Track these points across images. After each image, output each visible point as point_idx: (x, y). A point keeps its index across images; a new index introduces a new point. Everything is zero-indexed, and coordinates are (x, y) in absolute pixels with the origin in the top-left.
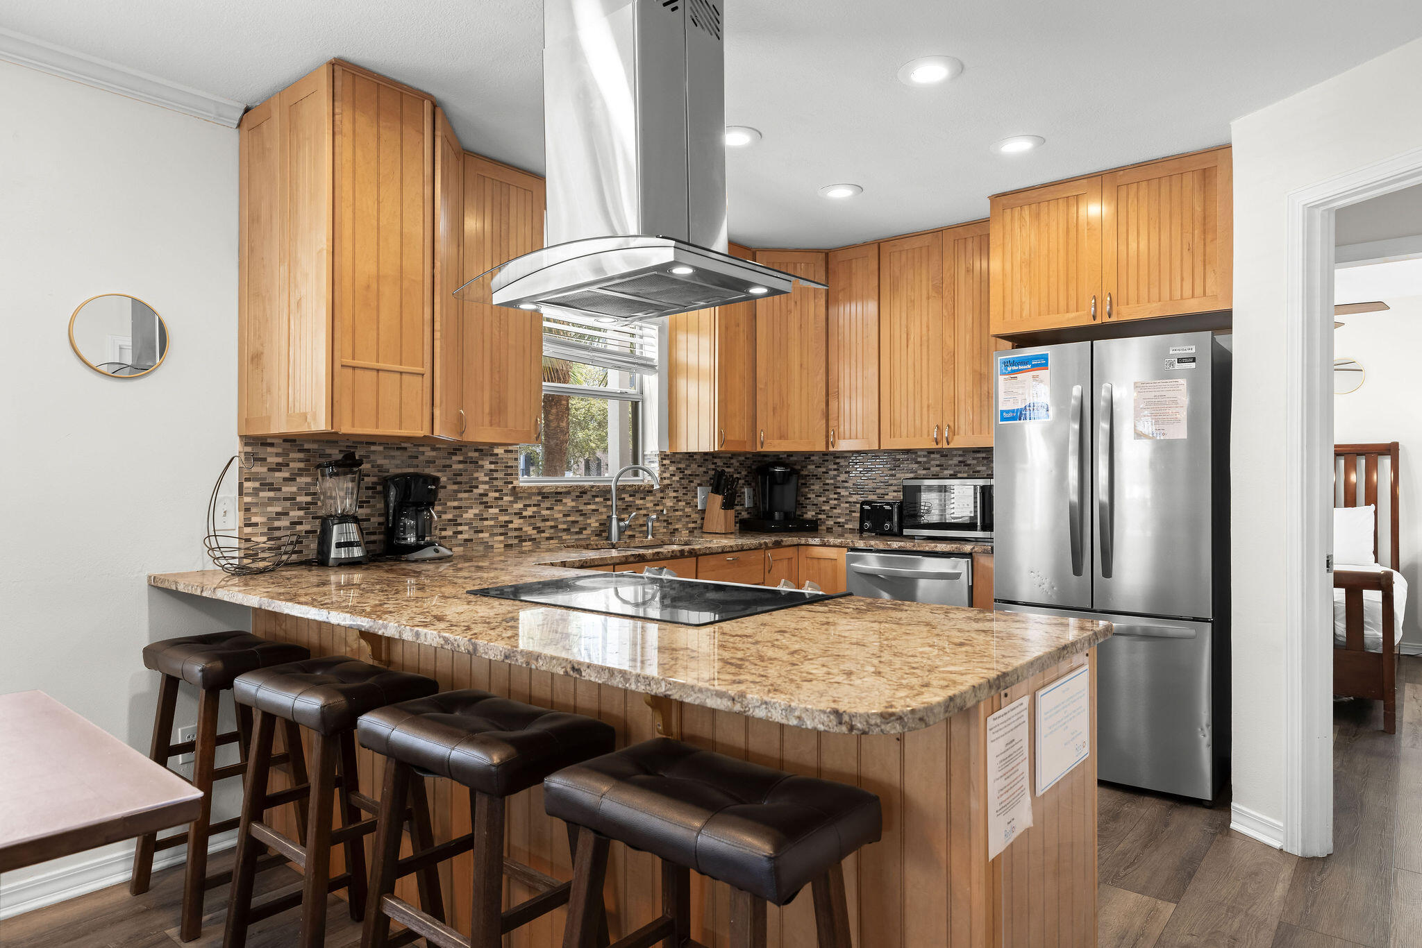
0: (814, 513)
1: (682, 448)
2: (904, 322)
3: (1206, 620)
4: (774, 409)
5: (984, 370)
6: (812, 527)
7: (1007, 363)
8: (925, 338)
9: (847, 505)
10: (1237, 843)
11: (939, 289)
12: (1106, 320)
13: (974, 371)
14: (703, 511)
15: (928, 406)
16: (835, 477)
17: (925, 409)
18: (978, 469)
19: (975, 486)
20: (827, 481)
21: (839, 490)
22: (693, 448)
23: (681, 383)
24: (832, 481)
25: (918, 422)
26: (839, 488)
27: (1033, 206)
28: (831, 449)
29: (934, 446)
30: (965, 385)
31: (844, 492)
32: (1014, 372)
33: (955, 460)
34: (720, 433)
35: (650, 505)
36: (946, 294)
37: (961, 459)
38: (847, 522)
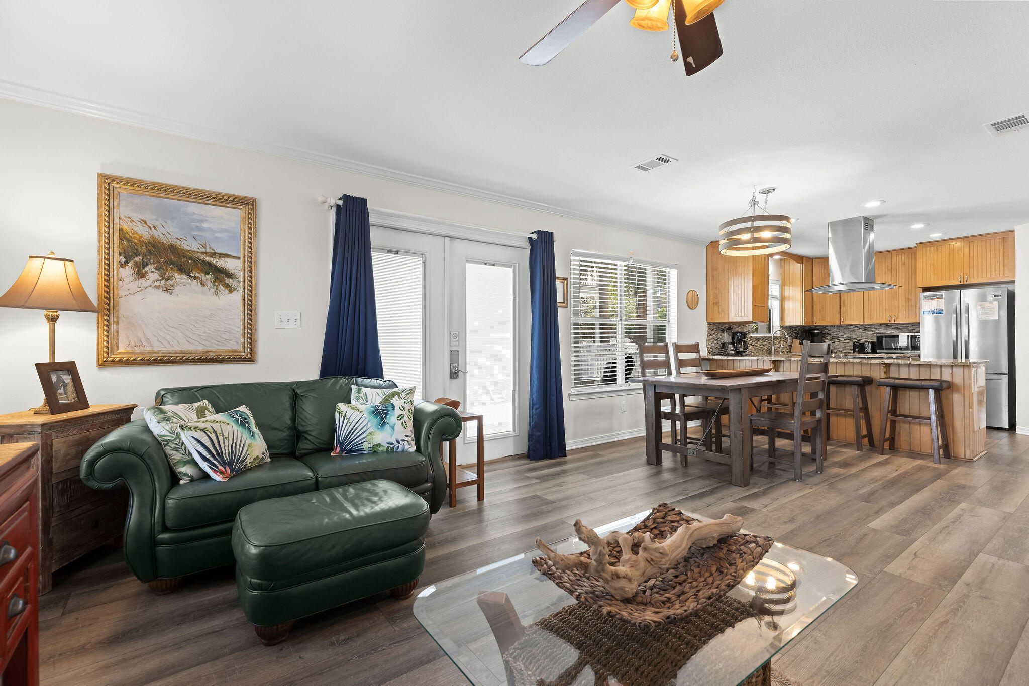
1: (787, 324)
3: (1006, 374)
4: (820, 311)
5: (910, 297)
7: (925, 297)
9: (845, 344)
10: (1018, 436)
11: (890, 270)
12: (965, 283)
13: (906, 298)
14: (791, 345)
15: (886, 309)
17: (884, 311)
19: (908, 336)
20: (834, 336)
22: (793, 324)
23: (787, 304)
25: (881, 315)
27: (935, 247)
28: (842, 324)
29: (888, 322)
30: (901, 302)
32: (929, 299)
34: (805, 319)
35: (778, 343)
36: (893, 272)
38: (843, 350)
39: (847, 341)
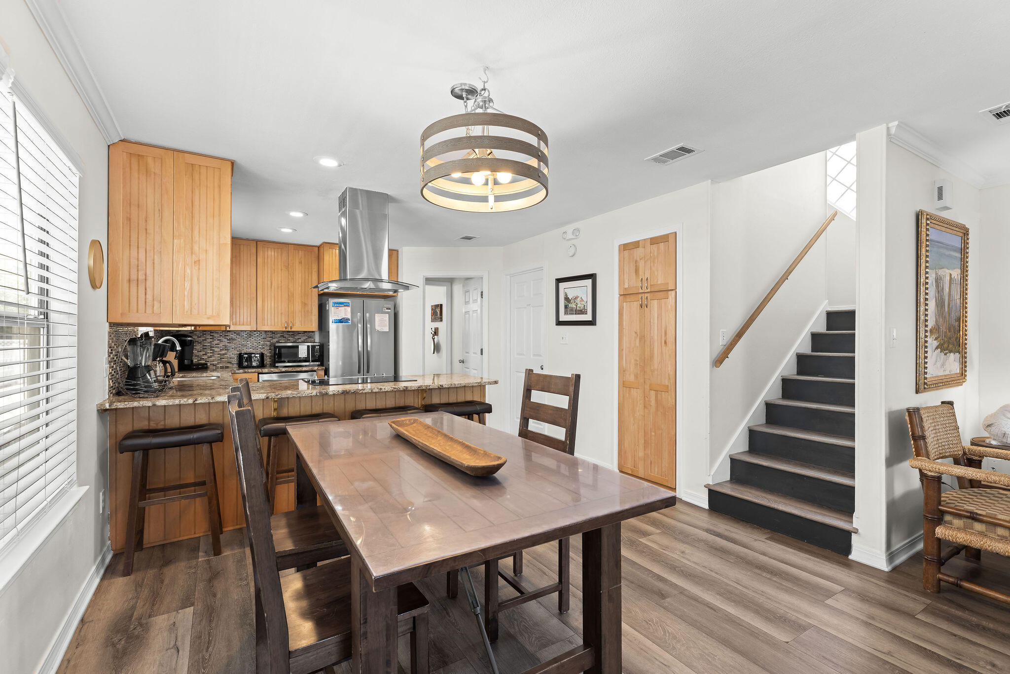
0: (196, 360)
2: (269, 278)
5: (306, 302)
6: (203, 367)
7: (335, 303)
8: (279, 286)
9: (219, 355)
11: (287, 267)
13: (302, 302)
15: (281, 315)
16: (211, 342)
18: (289, 339)
19: (308, 347)
20: (206, 344)
21: (213, 349)
24: (209, 344)
25: (276, 320)
26: (214, 347)
29: (284, 330)
31: (216, 349)
32: (337, 306)
33: (279, 335)
36: (290, 270)
37: (282, 335)
38: (218, 364)
39: (223, 352)
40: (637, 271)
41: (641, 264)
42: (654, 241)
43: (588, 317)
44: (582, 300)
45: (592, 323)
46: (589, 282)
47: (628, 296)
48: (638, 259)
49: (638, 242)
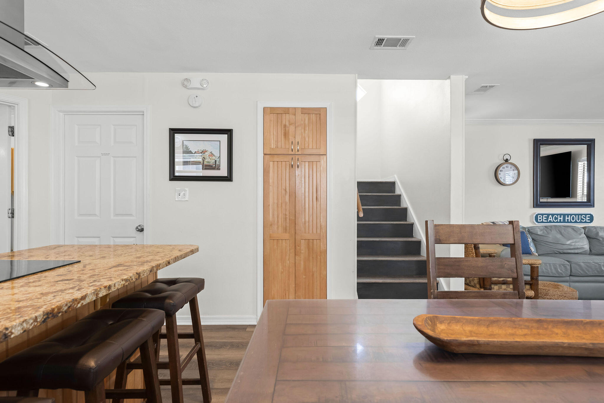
40: (286, 135)
41: (292, 129)
42: (305, 111)
43: (223, 172)
44: (212, 154)
45: (229, 178)
46: (224, 138)
47: (275, 156)
48: (287, 124)
49: (288, 108)
